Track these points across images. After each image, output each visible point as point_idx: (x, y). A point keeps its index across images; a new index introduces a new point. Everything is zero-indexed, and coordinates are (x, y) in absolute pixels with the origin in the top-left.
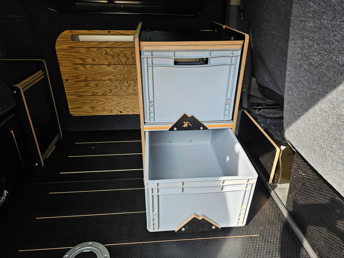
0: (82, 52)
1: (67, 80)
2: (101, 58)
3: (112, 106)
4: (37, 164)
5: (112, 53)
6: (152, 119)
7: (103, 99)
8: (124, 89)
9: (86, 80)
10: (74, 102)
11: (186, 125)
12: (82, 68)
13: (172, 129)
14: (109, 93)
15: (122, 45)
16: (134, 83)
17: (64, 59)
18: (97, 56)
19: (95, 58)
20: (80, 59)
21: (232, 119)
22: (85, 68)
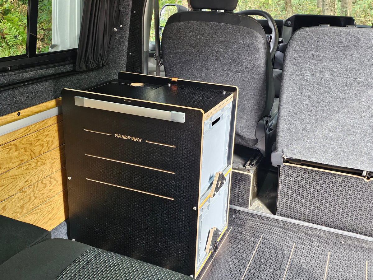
11: (219, 184)
13: (214, 195)
15: (34, 128)
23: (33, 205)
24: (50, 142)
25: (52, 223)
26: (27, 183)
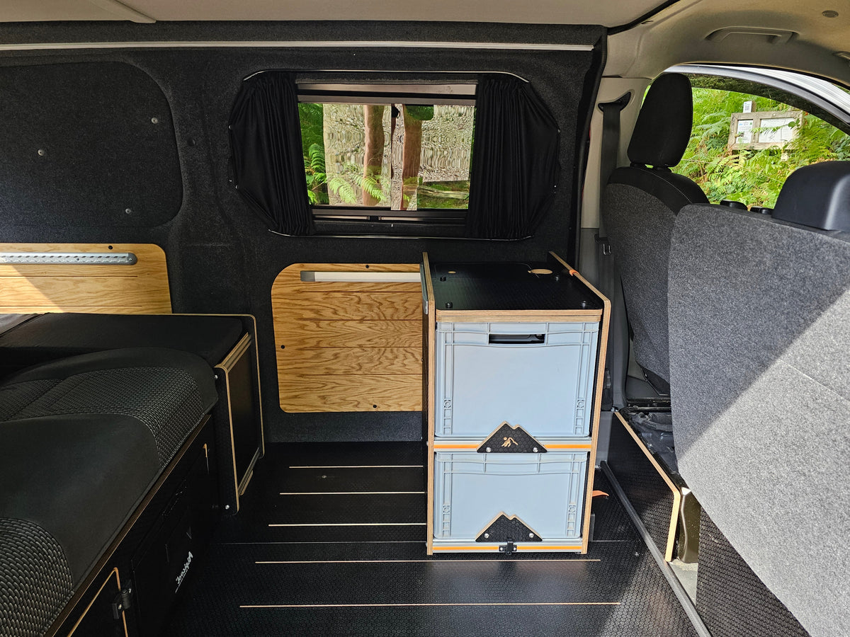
0: (316, 299)
1: (283, 347)
2: (348, 309)
3: (360, 394)
4: (228, 506)
5: (369, 301)
6: (448, 431)
7: (345, 382)
8: (386, 363)
9: (317, 347)
10: (291, 386)
11: (507, 443)
12: (313, 326)
13: (482, 450)
14: (358, 370)
15: (387, 287)
16: (404, 352)
17: (282, 310)
18: (343, 306)
19: (337, 308)
20: (312, 310)
21: (590, 435)
22: (318, 326)
23: (375, 369)
24: (412, 310)
25: (402, 403)
26: (370, 343)
